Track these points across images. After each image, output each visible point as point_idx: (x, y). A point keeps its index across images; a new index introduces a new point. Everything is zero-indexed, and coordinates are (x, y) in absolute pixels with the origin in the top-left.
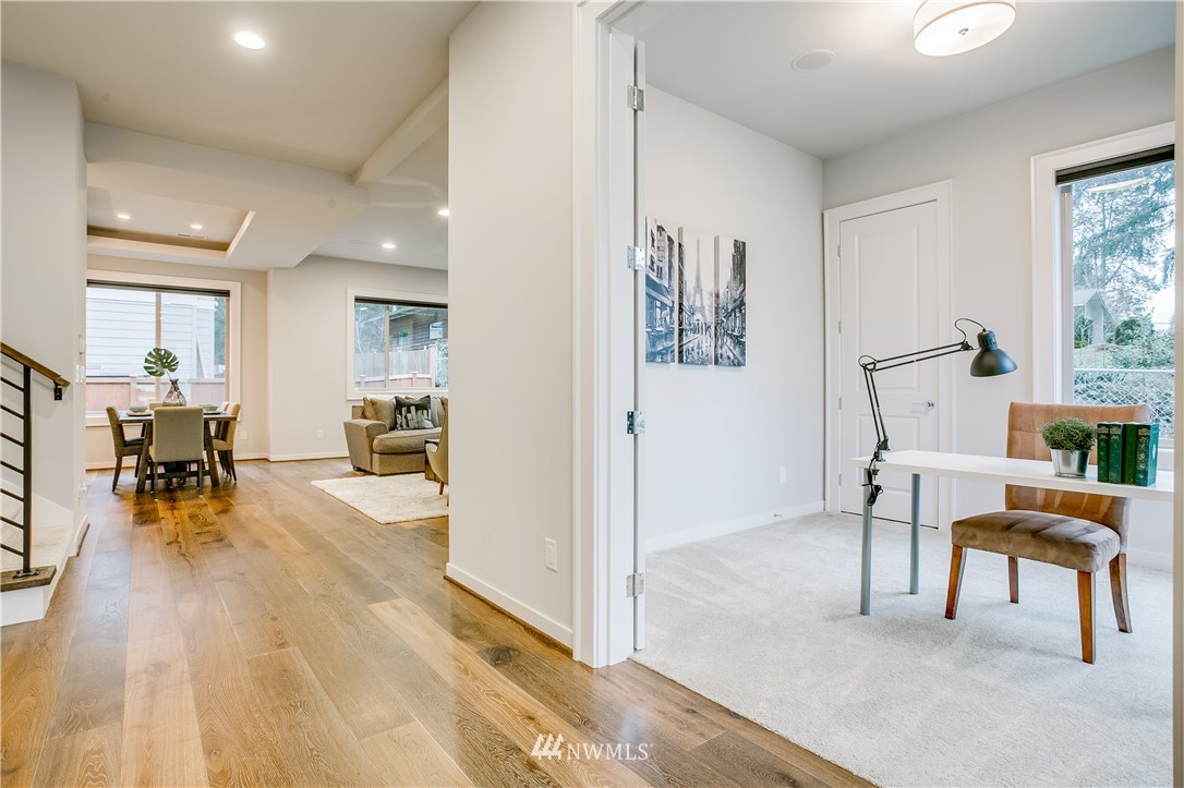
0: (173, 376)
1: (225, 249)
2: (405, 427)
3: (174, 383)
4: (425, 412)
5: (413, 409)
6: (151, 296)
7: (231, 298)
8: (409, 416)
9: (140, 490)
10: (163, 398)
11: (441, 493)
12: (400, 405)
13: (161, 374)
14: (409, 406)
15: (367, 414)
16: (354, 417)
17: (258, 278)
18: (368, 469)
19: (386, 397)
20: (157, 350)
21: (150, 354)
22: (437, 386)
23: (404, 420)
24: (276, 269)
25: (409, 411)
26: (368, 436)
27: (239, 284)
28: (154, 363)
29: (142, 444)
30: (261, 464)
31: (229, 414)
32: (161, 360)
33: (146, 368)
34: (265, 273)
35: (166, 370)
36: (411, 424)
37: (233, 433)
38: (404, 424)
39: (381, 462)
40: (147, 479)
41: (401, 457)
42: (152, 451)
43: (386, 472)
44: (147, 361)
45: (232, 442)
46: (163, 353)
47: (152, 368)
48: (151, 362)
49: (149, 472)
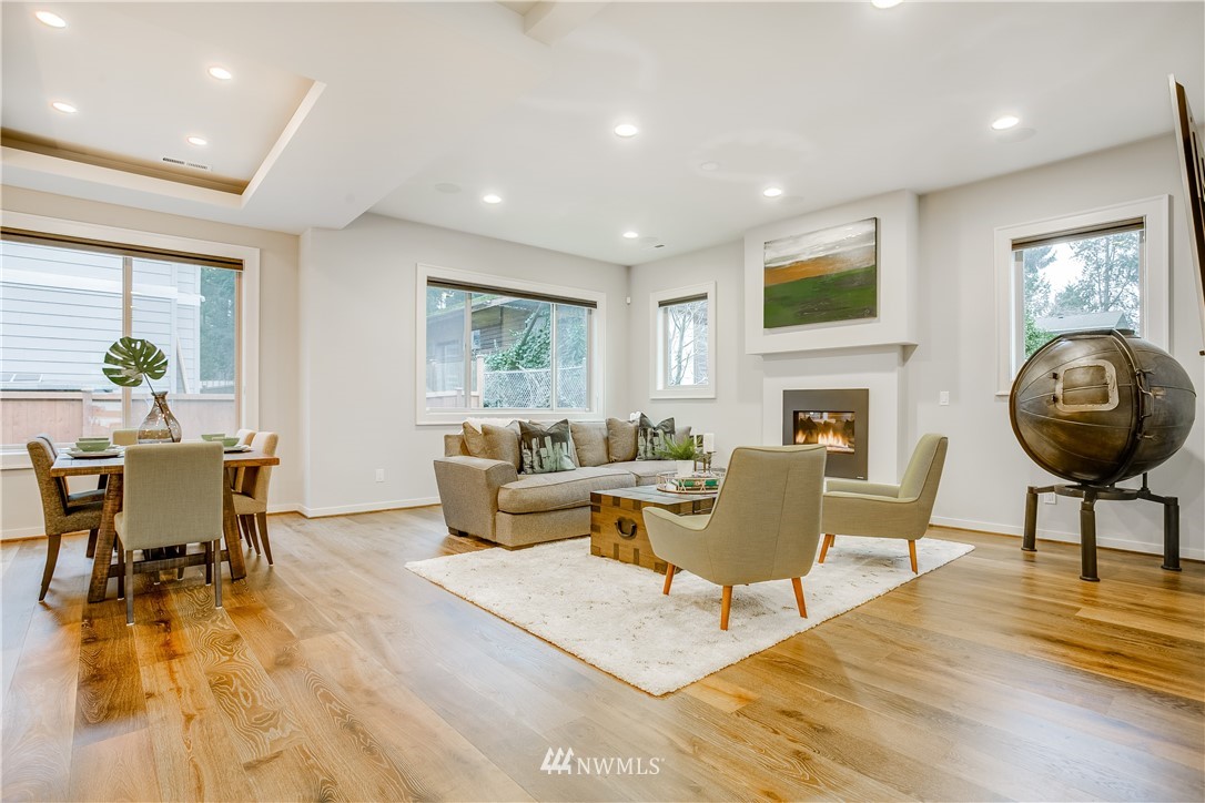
0: (159, 385)
1: (240, 192)
2: (537, 468)
3: (160, 398)
4: (564, 444)
5: (548, 440)
6: (117, 260)
7: (245, 273)
8: (543, 451)
9: (96, 595)
10: (138, 423)
11: (667, 592)
12: (527, 435)
13: (137, 383)
14: (541, 436)
15: (471, 447)
16: (448, 452)
17: (287, 244)
18: (489, 538)
19: (505, 421)
20: (127, 341)
21: (115, 347)
22: (486, 406)
23: (536, 459)
24: (318, 229)
25: (542, 445)
26: (489, 485)
27: (258, 251)
28: (124, 363)
29: (101, 508)
30: (295, 523)
31: (257, 451)
32: (134, 358)
33: (106, 371)
34: (295, 238)
35: (145, 378)
36: (547, 464)
37: (266, 483)
38: (536, 464)
39: (515, 528)
40: (110, 575)
41: (543, 518)
42: (121, 525)
43: (521, 543)
44: (108, 359)
45: (265, 498)
46: (139, 345)
47: (119, 371)
48: (116, 362)
49: (114, 561)
